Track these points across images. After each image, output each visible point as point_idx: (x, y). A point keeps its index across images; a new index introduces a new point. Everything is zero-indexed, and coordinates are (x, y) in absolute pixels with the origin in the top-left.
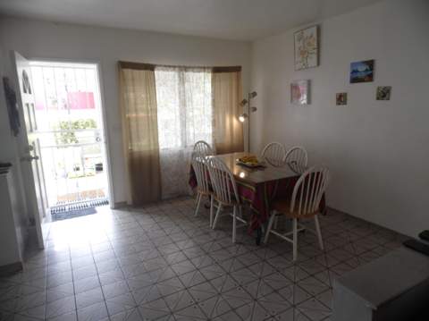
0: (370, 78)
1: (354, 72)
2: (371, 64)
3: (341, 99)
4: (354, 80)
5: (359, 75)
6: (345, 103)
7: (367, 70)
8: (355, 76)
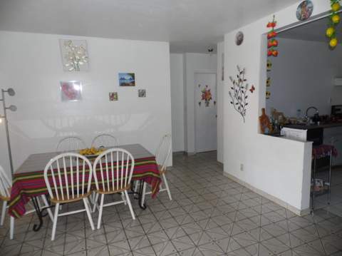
0: (133, 84)
1: (122, 79)
2: (133, 75)
3: (113, 97)
4: (122, 84)
5: (125, 81)
6: (117, 99)
7: (131, 79)
8: (123, 81)
